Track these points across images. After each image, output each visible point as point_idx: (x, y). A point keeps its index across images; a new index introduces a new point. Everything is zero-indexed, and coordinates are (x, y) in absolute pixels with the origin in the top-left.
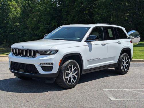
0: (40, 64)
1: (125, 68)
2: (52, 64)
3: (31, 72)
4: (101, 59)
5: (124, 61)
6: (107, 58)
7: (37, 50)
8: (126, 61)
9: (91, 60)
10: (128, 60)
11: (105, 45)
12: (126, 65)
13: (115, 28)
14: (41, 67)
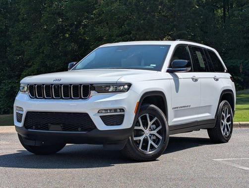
0: (98, 112)
1: (226, 129)
2: (122, 110)
3: (80, 129)
4: (192, 108)
5: (224, 115)
6: (200, 107)
7: (91, 85)
8: (228, 116)
9: (177, 108)
10: (230, 115)
11: (196, 80)
12: (228, 124)
13: (205, 49)
14: (100, 116)
